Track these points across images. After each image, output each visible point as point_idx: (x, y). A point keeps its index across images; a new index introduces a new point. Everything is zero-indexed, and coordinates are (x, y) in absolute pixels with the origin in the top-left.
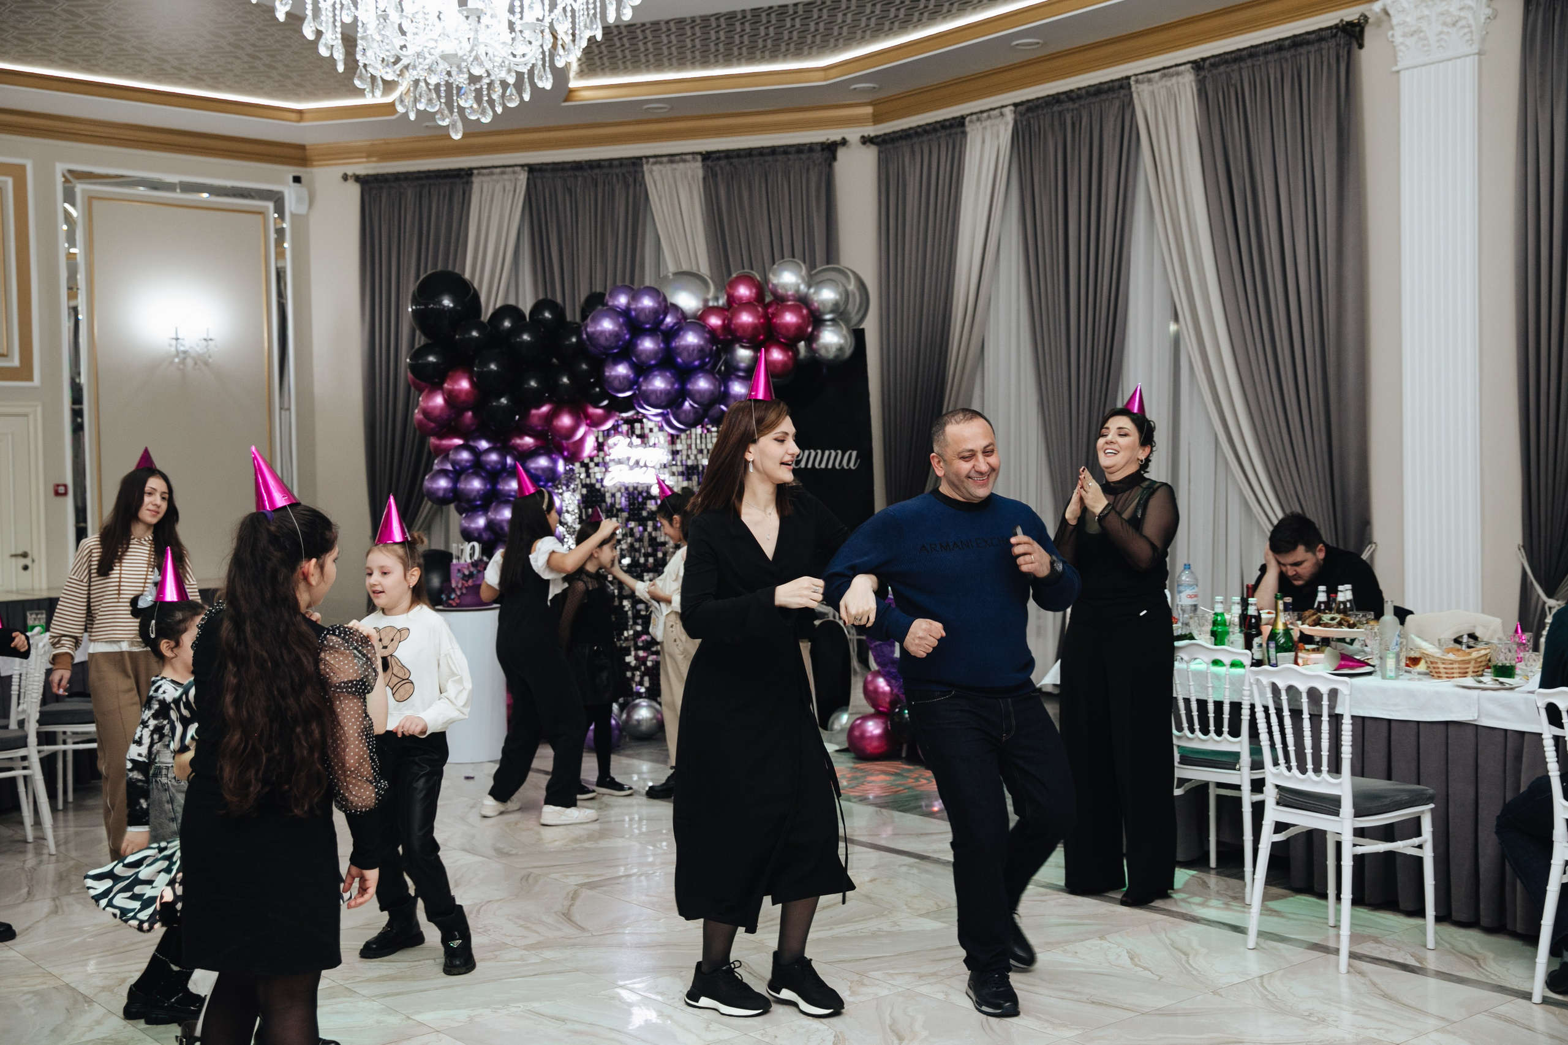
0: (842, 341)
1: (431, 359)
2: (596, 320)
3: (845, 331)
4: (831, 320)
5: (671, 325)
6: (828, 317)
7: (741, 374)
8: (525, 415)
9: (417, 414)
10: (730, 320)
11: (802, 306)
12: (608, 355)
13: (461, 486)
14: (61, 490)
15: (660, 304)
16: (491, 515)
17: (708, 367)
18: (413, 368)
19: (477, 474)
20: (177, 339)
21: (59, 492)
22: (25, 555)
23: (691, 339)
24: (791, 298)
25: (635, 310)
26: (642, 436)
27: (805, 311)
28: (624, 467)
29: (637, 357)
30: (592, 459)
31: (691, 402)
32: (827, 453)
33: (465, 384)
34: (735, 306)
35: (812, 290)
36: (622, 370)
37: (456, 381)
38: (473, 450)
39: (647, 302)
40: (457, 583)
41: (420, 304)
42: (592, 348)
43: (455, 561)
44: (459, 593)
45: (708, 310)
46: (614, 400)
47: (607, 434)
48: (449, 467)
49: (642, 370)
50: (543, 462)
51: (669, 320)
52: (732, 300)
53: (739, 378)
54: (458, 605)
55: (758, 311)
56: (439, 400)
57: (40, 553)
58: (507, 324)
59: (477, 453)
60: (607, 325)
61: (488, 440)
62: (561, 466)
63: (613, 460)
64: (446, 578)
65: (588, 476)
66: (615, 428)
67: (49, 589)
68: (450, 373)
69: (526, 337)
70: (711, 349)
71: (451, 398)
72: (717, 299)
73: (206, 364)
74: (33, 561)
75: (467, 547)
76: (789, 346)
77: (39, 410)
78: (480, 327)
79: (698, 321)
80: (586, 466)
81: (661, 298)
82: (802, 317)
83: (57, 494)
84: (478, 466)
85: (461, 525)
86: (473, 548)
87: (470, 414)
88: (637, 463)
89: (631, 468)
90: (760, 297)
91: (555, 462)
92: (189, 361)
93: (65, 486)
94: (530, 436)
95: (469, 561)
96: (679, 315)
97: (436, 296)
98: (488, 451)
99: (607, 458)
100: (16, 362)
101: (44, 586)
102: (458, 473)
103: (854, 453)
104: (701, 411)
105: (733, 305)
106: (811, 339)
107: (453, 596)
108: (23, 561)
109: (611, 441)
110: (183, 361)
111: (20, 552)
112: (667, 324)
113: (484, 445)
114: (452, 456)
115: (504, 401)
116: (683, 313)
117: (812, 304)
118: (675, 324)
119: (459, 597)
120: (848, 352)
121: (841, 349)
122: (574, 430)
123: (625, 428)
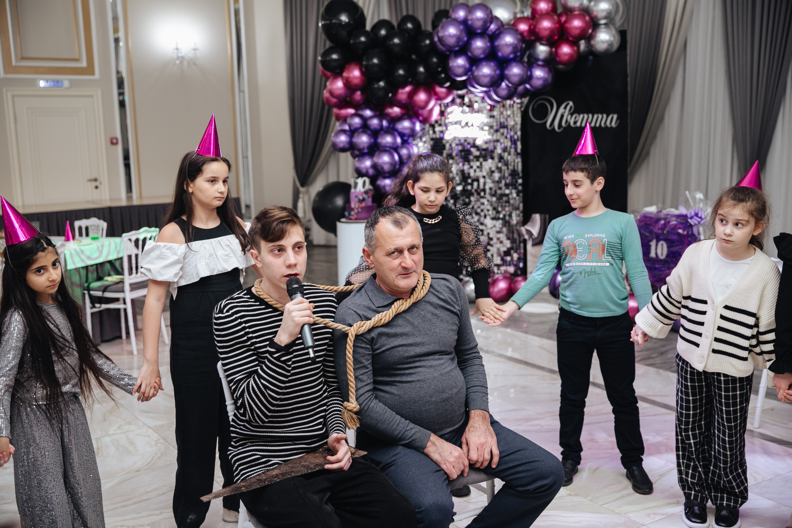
0: (612, 39)
1: (335, 56)
2: (444, 28)
3: (614, 32)
4: (605, 24)
5: (494, 30)
6: (603, 22)
7: (540, 63)
8: (395, 93)
9: (326, 94)
10: (535, 26)
11: (585, 14)
12: (451, 51)
13: (355, 140)
14: (115, 141)
15: (488, 15)
16: (375, 159)
17: (518, 59)
18: (323, 63)
19: (364, 132)
20: (177, 49)
21: (114, 142)
22: (96, 180)
23: (508, 39)
24: (577, 9)
25: (471, 20)
26: (470, 106)
27: (587, 18)
28: (458, 126)
29: (471, 52)
30: (436, 122)
31: (507, 83)
32: (596, 116)
33: (356, 73)
34: (537, 16)
35: (592, 4)
36: (461, 61)
37: (351, 71)
38: (361, 117)
39: (479, 14)
40: (355, 204)
41: (327, 20)
42: (441, 47)
43: (353, 190)
44: (356, 211)
45: (518, 20)
46: (453, 82)
47: (447, 106)
48: (347, 127)
49: (474, 62)
50: (406, 124)
51: (493, 27)
52: (534, 12)
53: (539, 66)
54: (356, 219)
55: (554, 19)
56: (339, 84)
57: (104, 178)
58: (383, 32)
59: (365, 120)
60: (452, 31)
61: (371, 109)
62: (418, 127)
63: (451, 123)
64: (347, 201)
65: (434, 132)
66: (453, 102)
67: (111, 200)
68: (347, 66)
69: (396, 41)
70: (522, 47)
71: (347, 84)
72: (522, 12)
73: (195, 64)
74: (101, 183)
75: (360, 181)
76: (574, 43)
77: (99, 93)
78: (366, 34)
79: (512, 27)
80: (433, 126)
81: (489, 12)
82: (585, 22)
83: (112, 143)
84: (365, 127)
85: (354, 165)
86: (364, 183)
87: (359, 93)
88: (467, 124)
89: (462, 127)
90: (554, 9)
91: (414, 124)
92: (185, 63)
93: (117, 139)
94: (398, 106)
95: (362, 190)
96: (499, 24)
97: (336, 15)
98: (371, 118)
99: (447, 121)
100: (84, 64)
101: (108, 197)
102: (352, 132)
103: (615, 116)
104: (513, 89)
105: (535, 16)
106: (589, 38)
107: (352, 213)
108: (94, 184)
109: (449, 110)
110: (181, 63)
111: (93, 177)
112: (491, 30)
113: (368, 113)
114: (349, 120)
115: (382, 84)
116: (501, 22)
117: (592, 13)
118: (497, 30)
119: (357, 214)
120: (616, 46)
121: (611, 45)
122: (427, 103)
123: (458, 101)
